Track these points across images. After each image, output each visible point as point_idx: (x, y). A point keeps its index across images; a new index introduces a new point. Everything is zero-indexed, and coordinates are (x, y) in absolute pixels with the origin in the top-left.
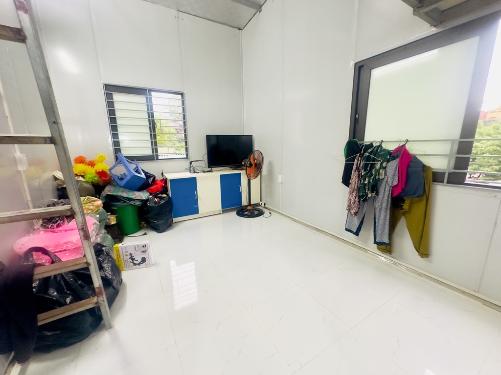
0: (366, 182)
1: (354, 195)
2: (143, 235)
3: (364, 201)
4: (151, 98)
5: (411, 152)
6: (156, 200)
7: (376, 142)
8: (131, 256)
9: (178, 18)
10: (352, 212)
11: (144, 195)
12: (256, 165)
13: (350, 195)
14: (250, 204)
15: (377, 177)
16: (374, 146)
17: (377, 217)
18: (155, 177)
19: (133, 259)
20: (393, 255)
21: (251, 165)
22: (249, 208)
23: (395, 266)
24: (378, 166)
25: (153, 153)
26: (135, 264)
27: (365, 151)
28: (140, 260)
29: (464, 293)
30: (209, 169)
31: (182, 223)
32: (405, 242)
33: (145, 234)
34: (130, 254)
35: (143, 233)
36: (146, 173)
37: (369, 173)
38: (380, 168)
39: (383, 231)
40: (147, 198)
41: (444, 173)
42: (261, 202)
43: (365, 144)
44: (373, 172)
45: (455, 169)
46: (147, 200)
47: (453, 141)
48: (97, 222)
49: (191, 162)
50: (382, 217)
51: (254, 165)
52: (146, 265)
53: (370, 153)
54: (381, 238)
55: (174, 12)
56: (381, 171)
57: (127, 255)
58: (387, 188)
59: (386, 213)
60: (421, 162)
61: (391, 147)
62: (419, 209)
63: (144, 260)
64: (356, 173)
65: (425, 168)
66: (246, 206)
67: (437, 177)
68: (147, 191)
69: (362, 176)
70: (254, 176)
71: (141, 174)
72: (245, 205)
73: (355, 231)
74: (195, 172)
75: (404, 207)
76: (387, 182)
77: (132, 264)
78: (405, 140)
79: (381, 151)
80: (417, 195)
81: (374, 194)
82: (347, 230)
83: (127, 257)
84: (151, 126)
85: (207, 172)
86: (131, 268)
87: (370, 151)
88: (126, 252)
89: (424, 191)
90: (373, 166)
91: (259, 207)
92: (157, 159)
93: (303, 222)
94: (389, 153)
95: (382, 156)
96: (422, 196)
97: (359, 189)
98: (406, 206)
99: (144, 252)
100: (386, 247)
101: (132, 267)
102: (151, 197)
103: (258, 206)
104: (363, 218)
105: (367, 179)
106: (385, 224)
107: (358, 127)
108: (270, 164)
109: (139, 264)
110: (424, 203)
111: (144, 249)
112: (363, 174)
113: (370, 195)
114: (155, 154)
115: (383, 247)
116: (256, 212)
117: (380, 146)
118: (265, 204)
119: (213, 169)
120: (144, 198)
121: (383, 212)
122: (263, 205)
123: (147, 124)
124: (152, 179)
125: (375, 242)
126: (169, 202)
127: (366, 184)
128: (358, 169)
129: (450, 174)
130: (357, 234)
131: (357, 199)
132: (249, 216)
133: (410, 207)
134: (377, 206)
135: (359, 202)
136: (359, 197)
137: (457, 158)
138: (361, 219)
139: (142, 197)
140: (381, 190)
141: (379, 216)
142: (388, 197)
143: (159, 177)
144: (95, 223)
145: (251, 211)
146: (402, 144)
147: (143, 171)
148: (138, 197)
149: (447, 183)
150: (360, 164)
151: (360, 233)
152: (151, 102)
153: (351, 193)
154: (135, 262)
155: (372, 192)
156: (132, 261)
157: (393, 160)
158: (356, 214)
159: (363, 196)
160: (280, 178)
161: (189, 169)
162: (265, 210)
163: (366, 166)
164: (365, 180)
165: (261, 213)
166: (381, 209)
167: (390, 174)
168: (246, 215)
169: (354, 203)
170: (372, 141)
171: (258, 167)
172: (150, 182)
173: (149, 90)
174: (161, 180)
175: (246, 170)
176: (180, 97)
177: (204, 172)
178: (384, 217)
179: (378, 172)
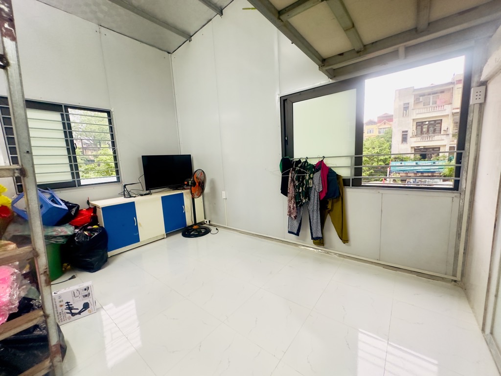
0: (300, 191)
1: (293, 202)
2: (70, 279)
3: (300, 206)
4: (68, 116)
5: (328, 165)
6: (86, 233)
7: (303, 159)
8: (68, 305)
9: (100, 32)
10: (293, 216)
11: (68, 230)
12: (199, 183)
13: (289, 202)
14: (196, 224)
15: (308, 186)
16: (302, 161)
17: (311, 217)
18: (79, 207)
19: (70, 308)
20: (325, 246)
21: (194, 184)
22: (195, 227)
23: (327, 254)
24: (307, 178)
25: (73, 177)
26: (73, 314)
27: (296, 166)
28: (81, 307)
29: (372, 263)
30: (148, 192)
31: (119, 256)
32: (332, 234)
33: (73, 277)
34: (67, 303)
35: (70, 277)
36: (66, 203)
37: (301, 184)
38: (309, 179)
39: (317, 228)
40: (73, 233)
41: (350, 179)
42: (205, 220)
43: (295, 160)
44: (305, 183)
45: (355, 176)
46: (74, 235)
47: (351, 157)
48: (16, 271)
49: (125, 186)
50: (315, 217)
51: (197, 184)
52: (90, 312)
53: (300, 167)
54: (316, 234)
55: (95, 26)
56: (310, 182)
57: (61, 306)
58: (316, 194)
59: (318, 213)
60: (335, 173)
61: (314, 162)
62: (337, 206)
63: (86, 306)
64: (292, 184)
65: (338, 177)
66: (192, 226)
67: (346, 182)
68: (70, 224)
69: (297, 186)
70: (197, 195)
71: (61, 205)
72: (189, 225)
73: (296, 232)
74: (131, 197)
75: (328, 207)
76: (315, 189)
77: (70, 315)
78: (322, 156)
79: (308, 165)
80: (335, 197)
81: (307, 199)
82: (290, 232)
83: (62, 308)
84: (70, 147)
85: (145, 195)
86: (68, 321)
87: (299, 165)
88: (60, 302)
89: (340, 194)
90: (304, 178)
91: (204, 225)
92: (80, 185)
93: (250, 232)
94: (313, 166)
95: (309, 169)
96: (339, 197)
97: (295, 197)
98: (329, 207)
99: (86, 296)
100: (319, 241)
101: (69, 318)
102: (77, 230)
103: (202, 224)
104: (301, 221)
105: (301, 188)
106: (317, 222)
107: (288, 147)
108: (213, 182)
109: (79, 313)
110: (340, 202)
111: (86, 293)
112: (297, 184)
113: (304, 201)
114: (76, 179)
115: (318, 241)
116: (203, 231)
117: (306, 162)
118: (209, 222)
119: (151, 191)
120: (69, 233)
121: (315, 213)
122: (208, 223)
123: (64, 144)
124: (74, 209)
125: (313, 238)
126: (103, 233)
127: (301, 192)
128: (293, 180)
129: (352, 179)
130: (297, 234)
131: (295, 205)
132: (196, 236)
133: (332, 206)
134: (310, 209)
135: (297, 207)
136: (297, 203)
137: (355, 168)
138: (299, 222)
139: (66, 232)
140: (312, 196)
141: (313, 217)
142: (317, 201)
143: (84, 207)
144: (15, 273)
145: (197, 230)
146: (321, 160)
147: (62, 200)
148: (61, 232)
149: (352, 186)
150: (294, 177)
151: (300, 234)
152: (68, 119)
153: (290, 201)
154: (73, 311)
155: (305, 198)
156: (69, 311)
157: (317, 172)
158: (295, 217)
159: (299, 202)
160: (224, 194)
161: (123, 193)
162: (211, 227)
163: (298, 178)
164: (299, 189)
165: (207, 231)
166: (313, 211)
167: (316, 182)
168: (192, 235)
169: (293, 209)
170: (300, 158)
171: (202, 185)
172: (73, 213)
173: (65, 106)
174: (87, 210)
175: (191, 189)
176: (105, 115)
177: (142, 195)
178: (316, 217)
179: (307, 181)
